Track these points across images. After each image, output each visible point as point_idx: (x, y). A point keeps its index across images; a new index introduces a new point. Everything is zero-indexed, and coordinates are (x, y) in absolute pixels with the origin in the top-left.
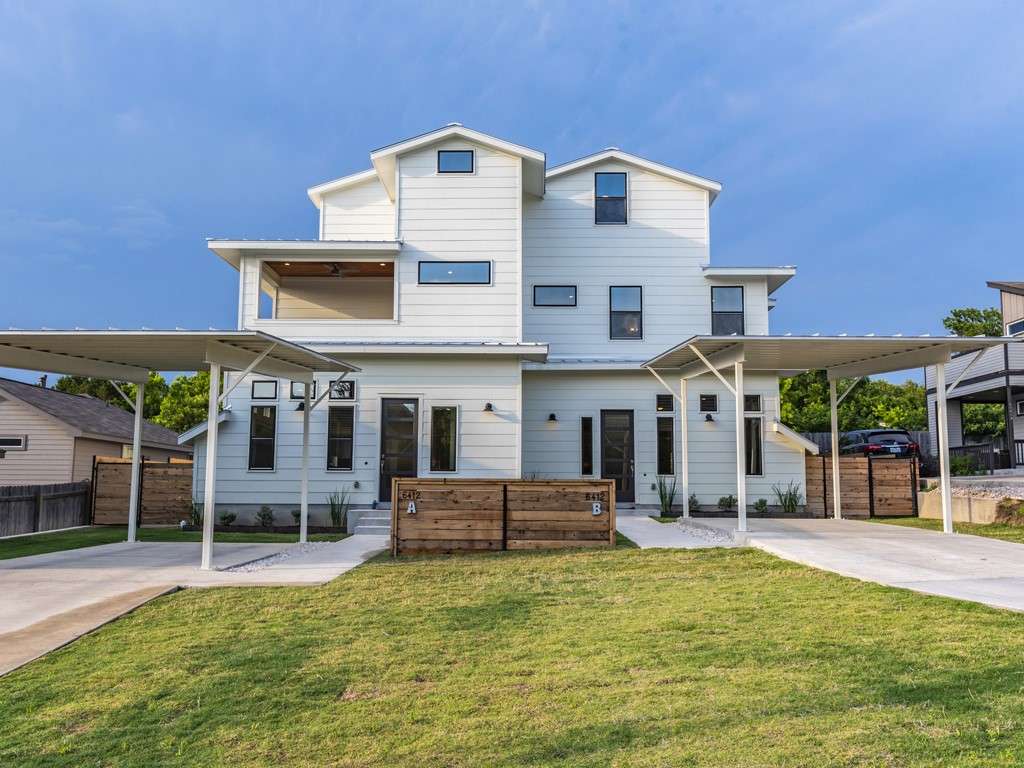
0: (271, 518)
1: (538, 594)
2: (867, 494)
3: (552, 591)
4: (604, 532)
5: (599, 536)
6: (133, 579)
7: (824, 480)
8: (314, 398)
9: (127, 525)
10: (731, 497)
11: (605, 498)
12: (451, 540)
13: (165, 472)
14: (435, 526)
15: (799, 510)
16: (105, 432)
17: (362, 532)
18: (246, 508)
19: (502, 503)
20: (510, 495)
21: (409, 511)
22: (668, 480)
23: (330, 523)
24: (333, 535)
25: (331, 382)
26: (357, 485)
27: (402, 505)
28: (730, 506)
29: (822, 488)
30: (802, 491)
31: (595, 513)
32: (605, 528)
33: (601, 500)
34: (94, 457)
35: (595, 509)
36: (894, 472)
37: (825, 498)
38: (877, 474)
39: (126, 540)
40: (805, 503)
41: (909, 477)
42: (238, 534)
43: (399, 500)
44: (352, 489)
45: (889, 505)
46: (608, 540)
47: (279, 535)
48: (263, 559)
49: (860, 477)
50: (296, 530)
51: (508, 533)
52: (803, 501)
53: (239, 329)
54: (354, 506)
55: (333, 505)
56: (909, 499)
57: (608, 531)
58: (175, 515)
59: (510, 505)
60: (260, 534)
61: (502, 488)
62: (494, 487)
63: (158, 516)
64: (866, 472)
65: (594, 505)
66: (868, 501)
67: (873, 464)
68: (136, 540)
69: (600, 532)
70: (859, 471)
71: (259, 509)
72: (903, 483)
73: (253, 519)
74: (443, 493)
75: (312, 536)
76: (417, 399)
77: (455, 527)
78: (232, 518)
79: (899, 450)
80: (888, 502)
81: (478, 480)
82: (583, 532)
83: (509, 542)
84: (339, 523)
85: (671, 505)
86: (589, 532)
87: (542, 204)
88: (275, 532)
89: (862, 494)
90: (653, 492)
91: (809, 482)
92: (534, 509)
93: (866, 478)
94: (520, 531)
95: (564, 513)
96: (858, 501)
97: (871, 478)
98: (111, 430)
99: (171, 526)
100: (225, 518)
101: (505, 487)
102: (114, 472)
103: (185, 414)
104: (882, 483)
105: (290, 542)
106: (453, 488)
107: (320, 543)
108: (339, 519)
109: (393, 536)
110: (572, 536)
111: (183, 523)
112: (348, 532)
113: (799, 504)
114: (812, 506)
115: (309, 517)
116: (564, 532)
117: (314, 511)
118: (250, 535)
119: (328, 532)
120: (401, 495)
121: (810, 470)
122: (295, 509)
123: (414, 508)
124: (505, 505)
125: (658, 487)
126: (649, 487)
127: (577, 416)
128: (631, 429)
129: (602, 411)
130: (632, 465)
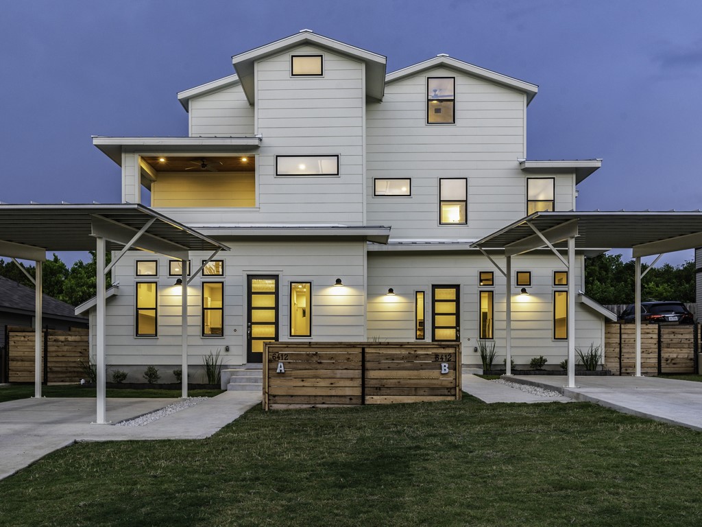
0: (156, 377)
1: (410, 448)
2: (656, 355)
3: (422, 445)
4: (451, 388)
5: (446, 392)
6: (35, 433)
7: (620, 344)
8: (189, 275)
9: (34, 383)
10: (541, 358)
11: (453, 359)
12: (315, 396)
13: (66, 339)
14: (302, 384)
15: (599, 369)
16: (15, 306)
17: (234, 389)
18: (135, 368)
19: (360, 364)
20: (368, 357)
21: (278, 371)
22: (488, 344)
23: (206, 381)
24: (209, 391)
25: (203, 261)
26: (227, 349)
27: (273, 365)
28: (541, 365)
29: (617, 350)
30: (601, 351)
31: (443, 372)
32: (452, 385)
33: (449, 361)
34: (6, 327)
35: (443, 368)
36: (680, 336)
37: (620, 358)
38: (666, 338)
39: (34, 396)
40: (603, 363)
41: (692, 340)
42: (129, 390)
43: (270, 361)
44: (223, 352)
45: (674, 364)
46: (455, 395)
47: (163, 391)
48: (151, 413)
49: (650, 341)
50: (178, 386)
51: (366, 389)
52: (602, 361)
53: (123, 202)
54: (226, 367)
55: (208, 365)
56: (691, 359)
57: (455, 388)
58: (76, 374)
59: (368, 365)
60: (146, 390)
61: (360, 350)
62: (353, 349)
63: (61, 376)
64: (656, 336)
65: (443, 365)
66: (655, 361)
67: (662, 330)
68: (42, 396)
69: (447, 388)
70: (650, 336)
71: (146, 369)
72: (687, 346)
73: (141, 378)
74: (308, 355)
75: (191, 391)
76: (278, 276)
77: (319, 385)
78: (124, 376)
79: (676, 318)
80: (673, 362)
81: (340, 343)
82: (433, 389)
83: (367, 398)
84: (214, 380)
85: (490, 364)
86: (438, 389)
87: (381, 106)
88: (161, 388)
89: (651, 355)
90: (476, 354)
91: (607, 345)
92: (389, 369)
93: (655, 341)
94: (377, 388)
95: (415, 372)
96: (648, 361)
97: (659, 342)
98: (21, 305)
99: (73, 383)
100: (118, 377)
101: (363, 349)
102: (23, 338)
103: (83, 293)
104: (668, 346)
105: (173, 397)
106: (317, 350)
107: (200, 398)
108: (213, 376)
109: (264, 393)
110: (422, 392)
111: (83, 381)
112: (222, 388)
113: (599, 363)
114: (609, 365)
115: (188, 376)
116: (416, 388)
117: (193, 371)
118: (139, 391)
119: (205, 388)
120: (271, 357)
121: (609, 335)
122: (176, 369)
123: (282, 368)
124: (363, 365)
125: (479, 349)
126: (472, 349)
127: (412, 290)
128: (457, 301)
129: (433, 286)
130: (458, 331)
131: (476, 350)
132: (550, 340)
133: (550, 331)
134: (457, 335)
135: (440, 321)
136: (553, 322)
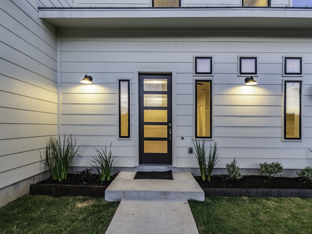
22: (207, 144)
90: (191, 155)
125: (195, 150)
126: (186, 150)
127: (115, 78)
128: (169, 93)
129: (140, 74)
130: (170, 128)
131: (191, 151)
132: (280, 140)
133: (280, 129)
134: (168, 133)
135: (149, 116)
136: (283, 118)
